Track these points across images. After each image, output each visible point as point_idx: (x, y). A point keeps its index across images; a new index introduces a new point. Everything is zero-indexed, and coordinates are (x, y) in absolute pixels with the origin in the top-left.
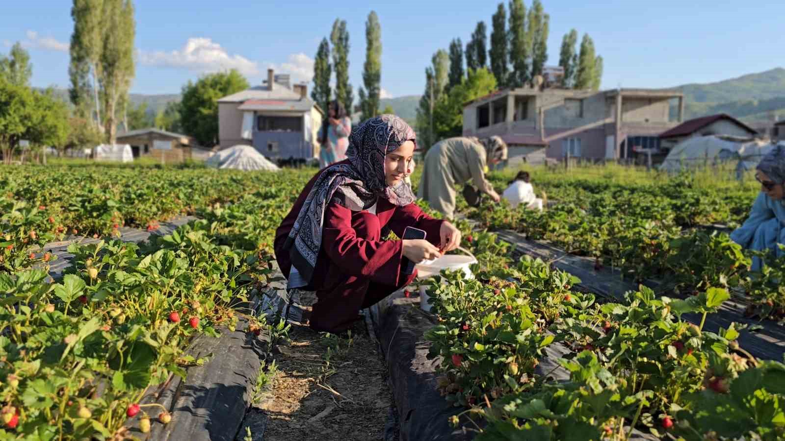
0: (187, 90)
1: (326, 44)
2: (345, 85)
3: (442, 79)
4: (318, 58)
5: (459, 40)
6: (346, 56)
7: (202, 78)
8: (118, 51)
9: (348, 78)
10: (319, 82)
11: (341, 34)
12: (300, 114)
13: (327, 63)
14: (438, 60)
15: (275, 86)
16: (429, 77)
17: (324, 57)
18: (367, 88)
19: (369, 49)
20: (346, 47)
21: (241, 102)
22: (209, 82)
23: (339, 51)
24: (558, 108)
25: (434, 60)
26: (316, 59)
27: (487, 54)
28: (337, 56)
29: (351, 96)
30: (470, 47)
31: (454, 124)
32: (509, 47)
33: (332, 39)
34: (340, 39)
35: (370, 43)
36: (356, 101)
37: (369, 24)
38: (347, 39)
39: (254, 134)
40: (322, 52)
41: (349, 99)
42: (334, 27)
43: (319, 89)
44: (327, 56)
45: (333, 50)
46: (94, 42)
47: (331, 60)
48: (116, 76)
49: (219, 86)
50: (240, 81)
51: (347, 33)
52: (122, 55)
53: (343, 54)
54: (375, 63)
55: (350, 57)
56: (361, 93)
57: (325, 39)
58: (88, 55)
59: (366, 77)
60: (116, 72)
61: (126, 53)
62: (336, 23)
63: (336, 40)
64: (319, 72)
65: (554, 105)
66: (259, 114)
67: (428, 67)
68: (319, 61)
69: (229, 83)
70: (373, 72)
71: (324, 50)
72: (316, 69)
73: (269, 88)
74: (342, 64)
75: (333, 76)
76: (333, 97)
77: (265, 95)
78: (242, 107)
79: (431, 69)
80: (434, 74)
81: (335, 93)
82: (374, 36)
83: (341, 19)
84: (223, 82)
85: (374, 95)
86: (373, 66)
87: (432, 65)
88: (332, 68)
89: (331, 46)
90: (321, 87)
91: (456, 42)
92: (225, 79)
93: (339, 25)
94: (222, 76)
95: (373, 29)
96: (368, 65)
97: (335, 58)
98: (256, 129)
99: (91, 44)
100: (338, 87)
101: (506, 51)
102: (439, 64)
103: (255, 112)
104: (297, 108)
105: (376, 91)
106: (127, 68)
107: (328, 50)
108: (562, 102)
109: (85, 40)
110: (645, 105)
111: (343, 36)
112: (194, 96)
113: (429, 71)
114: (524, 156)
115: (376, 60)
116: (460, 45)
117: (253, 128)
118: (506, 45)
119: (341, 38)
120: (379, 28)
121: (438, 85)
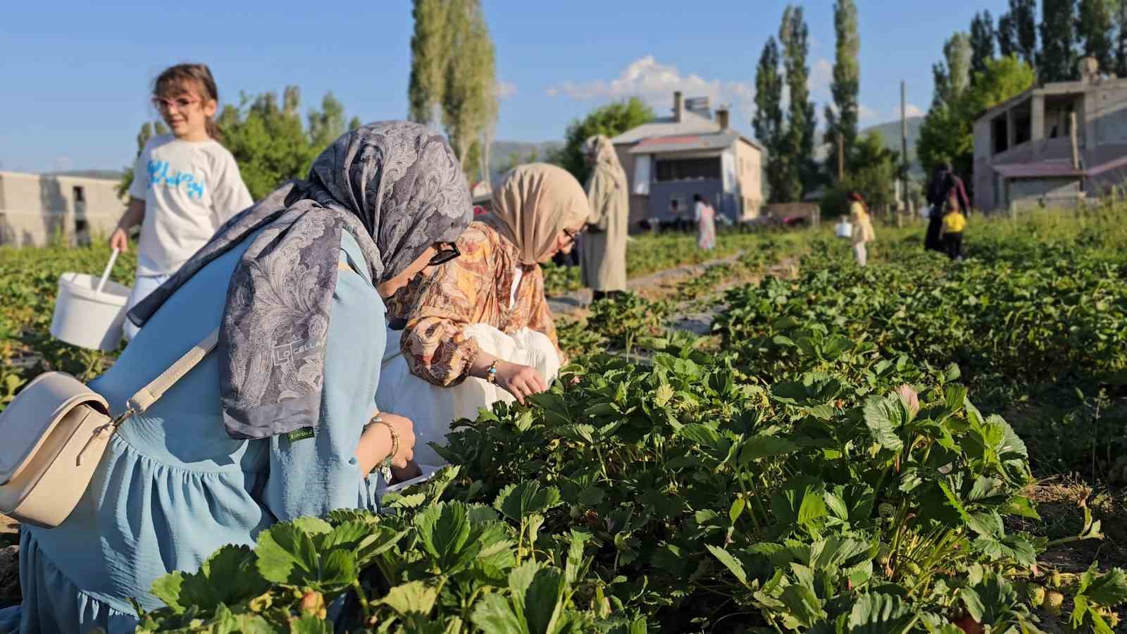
0: (573, 131)
1: (774, 45)
2: (803, 104)
3: (961, 80)
4: (761, 67)
5: (987, 14)
6: (803, 59)
7: (593, 113)
8: (463, 89)
9: (807, 93)
10: (762, 102)
11: (795, 27)
12: (715, 154)
13: (775, 74)
14: (953, 50)
15: (684, 114)
16: (939, 78)
17: (770, 66)
18: (838, 104)
19: (840, 44)
20: (803, 46)
21: (636, 143)
22: (600, 119)
23: (792, 53)
25: (947, 50)
26: (758, 69)
27: (1037, 31)
28: (791, 60)
29: (813, 119)
30: (1004, 22)
31: (960, 150)
32: (1076, 14)
33: (781, 37)
34: (795, 35)
35: (841, 36)
36: (821, 126)
37: (838, 7)
38: (805, 34)
39: (652, 186)
40: (768, 60)
41: (810, 126)
42: (785, 19)
43: (764, 114)
44: (775, 63)
45: (784, 52)
46: (433, 80)
47: (782, 70)
48: (464, 121)
49: (613, 123)
50: (643, 113)
51: (805, 25)
52: (468, 94)
53: (799, 58)
54: (849, 66)
55: (809, 62)
56: (829, 113)
57: (771, 39)
58: (427, 98)
59: (836, 88)
60: (463, 116)
61: (474, 90)
62: (786, 13)
63: (788, 39)
64: (763, 87)
66: (656, 158)
67: (937, 63)
68: (763, 72)
69: (627, 116)
70: (848, 79)
71: (771, 55)
72: (758, 84)
73: (675, 119)
74: (798, 72)
75: (786, 91)
76: (785, 125)
77: (670, 129)
78: (636, 150)
79: (941, 65)
80: (947, 72)
81: (789, 118)
82: (847, 22)
83: (794, 5)
84: (619, 116)
85: (849, 117)
86: (846, 70)
87: (943, 58)
88: (784, 80)
89: (781, 47)
90: (767, 110)
91: (982, 18)
92: (623, 111)
93: (792, 14)
94: (618, 108)
95: (846, 14)
96: (839, 70)
97: (787, 65)
98: (655, 181)
99: (430, 83)
100: (792, 108)
101: (1069, 23)
102: (956, 55)
103: (653, 155)
104: (712, 145)
105: (852, 109)
106: (476, 110)
107: (776, 55)
109: (423, 79)
111: (800, 30)
113: (939, 69)
114: (1040, 196)
115: (852, 61)
116: (989, 23)
117: (651, 179)
118: (1071, 11)
119: (795, 32)
120: (855, 11)
121: (954, 89)
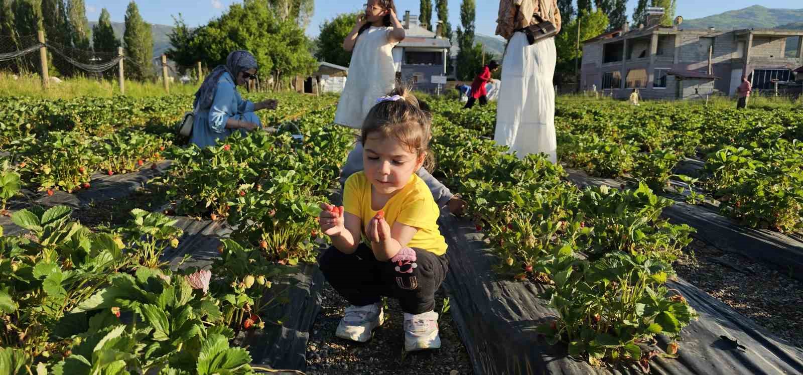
0: (323, 28)
12: (441, 50)
15: (411, 25)
18: (464, 26)
24: (693, 44)
65: (690, 42)
66: (407, 50)
70: (470, 11)
85: (469, 33)
103: (404, 48)
105: (471, 29)
108: (698, 39)
110: (766, 42)
112: (333, 33)
117: (402, 62)
